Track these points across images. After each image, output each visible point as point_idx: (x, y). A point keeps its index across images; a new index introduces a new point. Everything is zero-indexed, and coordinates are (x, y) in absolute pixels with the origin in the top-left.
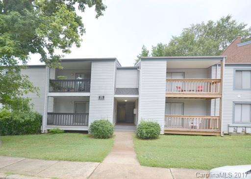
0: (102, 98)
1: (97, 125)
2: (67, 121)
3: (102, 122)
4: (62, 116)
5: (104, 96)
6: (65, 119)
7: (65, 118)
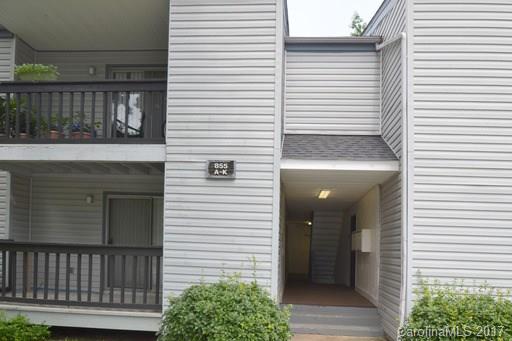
0: (221, 171)
1: (199, 314)
2: (73, 277)
3: (227, 296)
4: (53, 257)
5: (231, 164)
6: (63, 271)
7: (63, 264)
